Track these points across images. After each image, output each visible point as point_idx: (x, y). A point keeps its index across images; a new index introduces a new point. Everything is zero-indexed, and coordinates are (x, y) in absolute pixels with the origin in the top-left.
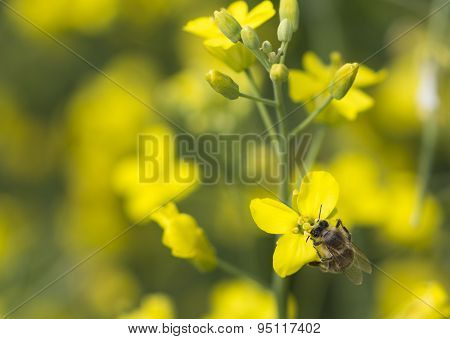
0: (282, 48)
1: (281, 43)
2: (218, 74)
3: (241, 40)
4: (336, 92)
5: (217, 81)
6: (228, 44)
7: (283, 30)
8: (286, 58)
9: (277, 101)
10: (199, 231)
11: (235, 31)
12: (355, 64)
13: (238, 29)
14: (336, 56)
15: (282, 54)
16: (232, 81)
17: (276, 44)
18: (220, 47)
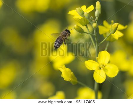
0: (96, 19)
1: (96, 17)
2: (78, 26)
3: (84, 16)
4: (112, 32)
5: (77, 28)
6: (81, 17)
7: (96, 13)
8: (97, 22)
9: (95, 34)
10: (72, 73)
11: (82, 14)
12: (118, 23)
13: (83, 13)
14: (112, 21)
15: (96, 20)
16: (82, 28)
17: (95, 17)
18: (78, 19)
